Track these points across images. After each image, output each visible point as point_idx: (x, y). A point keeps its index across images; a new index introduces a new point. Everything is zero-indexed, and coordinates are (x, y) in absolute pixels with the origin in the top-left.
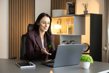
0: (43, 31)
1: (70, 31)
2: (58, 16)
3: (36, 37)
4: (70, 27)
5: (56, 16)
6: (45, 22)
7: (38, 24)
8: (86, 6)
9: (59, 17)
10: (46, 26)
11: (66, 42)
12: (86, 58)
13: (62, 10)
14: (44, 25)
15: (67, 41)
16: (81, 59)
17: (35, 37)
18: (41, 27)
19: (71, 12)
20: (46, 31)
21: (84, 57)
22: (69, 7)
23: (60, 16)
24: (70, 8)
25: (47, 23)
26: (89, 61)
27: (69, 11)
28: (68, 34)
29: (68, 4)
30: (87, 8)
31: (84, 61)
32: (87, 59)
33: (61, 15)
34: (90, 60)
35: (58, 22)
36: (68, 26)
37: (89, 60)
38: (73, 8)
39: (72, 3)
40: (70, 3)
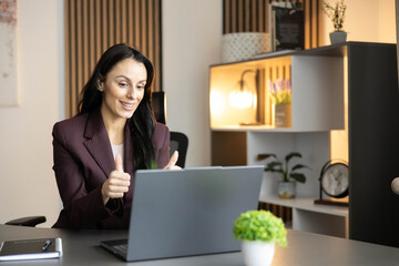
0: (115, 116)
1: (282, 114)
2: (240, 59)
3: (88, 139)
4: (280, 100)
5: (234, 60)
6: (128, 80)
7: (101, 88)
8: (340, 15)
9: (243, 61)
10: (131, 98)
11: (271, 160)
12: (252, 226)
13: (254, 35)
14: (122, 92)
15: (274, 156)
16: (236, 228)
17: (84, 140)
18: (109, 100)
19: (287, 40)
20: (129, 115)
21: (246, 219)
22: (278, 21)
23: (249, 56)
24: (281, 26)
25: (134, 85)
26: (265, 240)
27: (278, 37)
28: (277, 126)
29: (274, 8)
30: (342, 21)
31: (242, 238)
32: (255, 228)
33: (253, 52)
34: (269, 233)
35: (242, 83)
36: (275, 95)
37: (265, 235)
38: (296, 26)
39: (289, 5)
40: (282, 4)
